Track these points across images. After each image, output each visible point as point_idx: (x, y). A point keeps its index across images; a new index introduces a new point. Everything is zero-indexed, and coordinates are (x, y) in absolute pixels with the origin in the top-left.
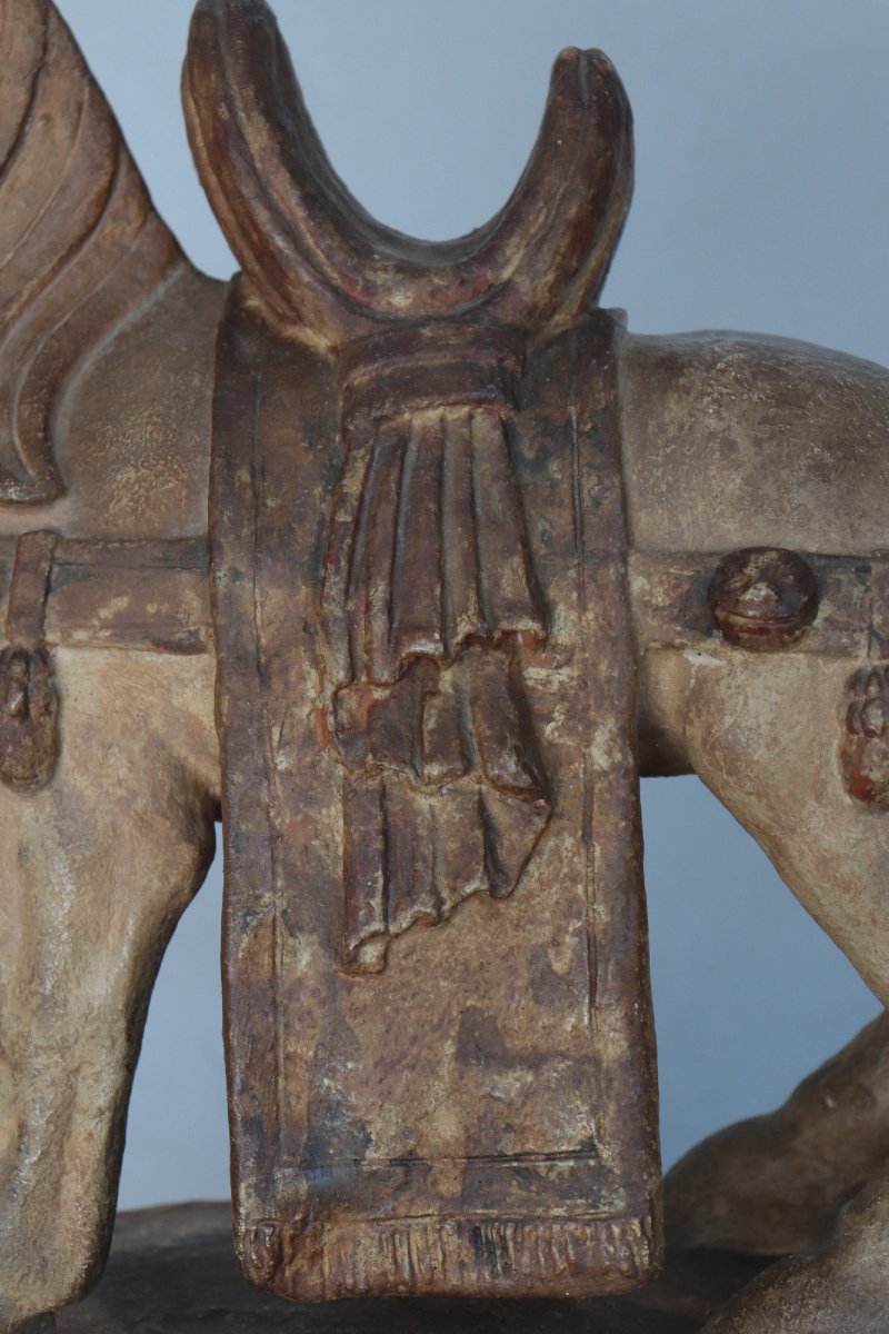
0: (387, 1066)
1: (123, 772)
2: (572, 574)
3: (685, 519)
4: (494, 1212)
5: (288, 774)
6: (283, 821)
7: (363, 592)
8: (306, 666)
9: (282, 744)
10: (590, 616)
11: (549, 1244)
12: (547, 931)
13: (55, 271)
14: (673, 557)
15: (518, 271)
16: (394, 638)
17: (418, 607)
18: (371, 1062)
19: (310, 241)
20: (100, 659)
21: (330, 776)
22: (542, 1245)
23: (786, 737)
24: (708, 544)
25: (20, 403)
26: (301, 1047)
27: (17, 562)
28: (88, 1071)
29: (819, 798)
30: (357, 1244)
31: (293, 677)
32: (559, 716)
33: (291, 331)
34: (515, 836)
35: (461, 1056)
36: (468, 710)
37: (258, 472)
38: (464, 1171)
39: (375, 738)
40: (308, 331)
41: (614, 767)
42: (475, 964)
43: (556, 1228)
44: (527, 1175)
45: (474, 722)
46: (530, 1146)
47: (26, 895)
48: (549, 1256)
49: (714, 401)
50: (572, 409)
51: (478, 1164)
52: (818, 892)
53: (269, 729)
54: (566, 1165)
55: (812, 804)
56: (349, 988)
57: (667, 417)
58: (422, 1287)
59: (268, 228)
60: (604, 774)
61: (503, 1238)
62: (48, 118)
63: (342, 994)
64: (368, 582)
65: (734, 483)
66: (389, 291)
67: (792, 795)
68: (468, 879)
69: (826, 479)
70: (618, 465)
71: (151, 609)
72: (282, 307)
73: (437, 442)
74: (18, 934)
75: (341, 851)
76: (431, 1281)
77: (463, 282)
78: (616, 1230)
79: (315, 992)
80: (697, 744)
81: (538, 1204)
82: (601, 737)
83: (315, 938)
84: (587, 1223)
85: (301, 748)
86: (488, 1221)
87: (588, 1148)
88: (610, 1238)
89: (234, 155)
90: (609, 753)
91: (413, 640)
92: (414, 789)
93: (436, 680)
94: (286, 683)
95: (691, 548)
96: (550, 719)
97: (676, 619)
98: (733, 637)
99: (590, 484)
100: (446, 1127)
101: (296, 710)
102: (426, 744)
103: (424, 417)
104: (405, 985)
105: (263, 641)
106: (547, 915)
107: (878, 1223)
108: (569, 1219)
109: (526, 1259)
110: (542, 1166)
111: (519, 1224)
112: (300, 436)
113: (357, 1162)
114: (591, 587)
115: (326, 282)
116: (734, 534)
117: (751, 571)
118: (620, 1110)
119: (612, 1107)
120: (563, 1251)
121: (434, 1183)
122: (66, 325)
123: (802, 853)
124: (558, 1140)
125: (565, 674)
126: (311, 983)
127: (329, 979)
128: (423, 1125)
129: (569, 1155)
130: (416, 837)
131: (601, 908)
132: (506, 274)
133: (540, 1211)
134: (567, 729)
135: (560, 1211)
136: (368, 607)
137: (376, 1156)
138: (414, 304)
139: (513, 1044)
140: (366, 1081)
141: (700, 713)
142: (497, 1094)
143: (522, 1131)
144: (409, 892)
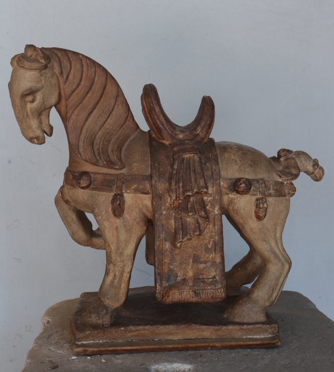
0: (181, 264)
1: (135, 214)
2: (211, 182)
3: (229, 173)
4: (198, 288)
5: (165, 215)
6: (164, 222)
7: (178, 184)
8: (168, 197)
9: (164, 210)
10: (214, 189)
11: (208, 293)
12: (208, 241)
13: (119, 130)
14: (227, 179)
15: (200, 132)
16: (184, 192)
17: (187, 187)
18: (178, 263)
19: (166, 126)
20: (131, 195)
21: (172, 215)
22: (206, 293)
23: (246, 209)
24: (233, 177)
25: (115, 152)
26: (167, 260)
27: (117, 179)
28: (127, 265)
29: (251, 219)
30: (175, 294)
31: (166, 198)
32: (209, 205)
33: (161, 141)
34: (203, 225)
35: (193, 262)
36: (195, 204)
37: (159, 164)
38: (193, 281)
39: (180, 209)
40: (165, 141)
41: (219, 214)
42: (195, 246)
43: (209, 291)
44: (204, 282)
45: (196, 206)
46: (204, 277)
47: (117, 235)
48: (208, 295)
49: (233, 154)
50: (210, 155)
51: (195, 280)
52: (250, 234)
53: (162, 207)
54: (210, 280)
55: (250, 219)
56: (175, 251)
57: (225, 156)
58: (186, 301)
59: (159, 124)
60: (217, 215)
61: (200, 293)
62: (118, 104)
63: (174, 251)
64: (179, 183)
65: (237, 167)
66: (179, 135)
67: (247, 218)
68: (196, 232)
69: (251, 167)
70: (218, 164)
71: (141, 187)
72: (160, 137)
73: (189, 160)
74: (115, 242)
75: (174, 227)
76: (188, 300)
77: (191, 134)
78: (219, 291)
79: (169, 251)
80: (231, 210)
81: (206, 287)
82: (216, 208)
83: (169, 242)
84: (214, 290)
85: (167, 210)
86: (197, 290)
87: (214, 277)
88: (218, 292)
89: (153, 112)
90: (218, 211)
91: (187, 193)
92: (187, 217)
93: (190, 199)
94: (164, 199)
95: (230, 178)
96: (208, 206)
97: (228, 189)
98: (238, 192)
99: (214, 167)
100: (191, 274)
101: (166, 204)
102: (189, 210)
103: (187, 156)
104: (184, 250)
105: (160, 192)
106: (208, 238)
107: (257, 289)
108: (211, 289)
109: (204, 296)
110: (206, 280)
111: (203, 290)
112: (165, 158)
113: (176, 280)
114: (215, 184)
115: (169, 133)
116: (237, 176)
117: (241, 182)
118: (220, 270)
119: (218, 270)
120: (210, 294)
121: (188, 284)
122: (122, 139)
123: (247, 227)
124: (209, 276)
125: (210, 198)
126: (169, 250)
127: (171, 249)
128: (187, 274)
129: (211, 278)
130: (187, 225)
131: (217, 237)
132: (198, 132)
133: (206, 288)
134: (211, 207)
135: (209, 288)
136: (179, 187)
137: (179, 279)
138: (183, 137)
139: (202, 260)
140: (177, 266)
141: (232, 205)
142: (199, 268)
143: (203, 274)
144: (186, 234)
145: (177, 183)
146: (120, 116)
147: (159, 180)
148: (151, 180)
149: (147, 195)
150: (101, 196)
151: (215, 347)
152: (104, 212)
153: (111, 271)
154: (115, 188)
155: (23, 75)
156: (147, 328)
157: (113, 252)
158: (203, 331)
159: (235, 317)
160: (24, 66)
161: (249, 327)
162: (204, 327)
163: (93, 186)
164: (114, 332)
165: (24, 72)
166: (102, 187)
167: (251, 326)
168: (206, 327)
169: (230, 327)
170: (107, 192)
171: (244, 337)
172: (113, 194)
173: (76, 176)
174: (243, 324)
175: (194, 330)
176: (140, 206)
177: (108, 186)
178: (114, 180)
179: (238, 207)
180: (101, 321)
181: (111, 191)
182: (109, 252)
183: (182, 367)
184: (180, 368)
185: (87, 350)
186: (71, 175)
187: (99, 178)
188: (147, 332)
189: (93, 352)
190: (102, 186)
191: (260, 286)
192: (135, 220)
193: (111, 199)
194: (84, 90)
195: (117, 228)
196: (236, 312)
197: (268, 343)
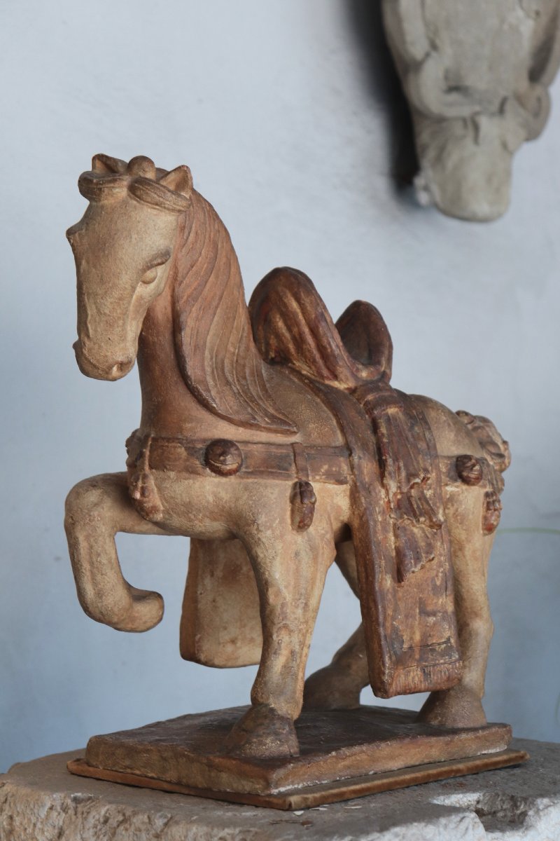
14: (446, 458)
24: (451, 454)
27: (294, 453)
29: (476, 531)
47: (297, 569)
65: (452, 436)
67: (473, 530)
74: (292, 583)
95: (447, 455)
97: (448, 476)
116: (456, 451)
135: (442, 661)
136: (399, 468)
137: (406, 646)
138: (367, 376)
139: (429, 608)
140: (402, 623)
141: (453, 505)
142: (428, 624)
143: (434, 635)
144: (418, 559)
145: (396, 460)
146: (243, 329)
147: (364, 454)
148: (350, 455)
149: (341, 486)
150: (271, 487)
151: (458, 771)
152: (277, 522)
153: (283, 645)
154: (293, 472)
155: (153, 221)
156: (364, 748)
157: (289, 605)
158: (431, 747)
159: (455, 720)
160: (164, 201)
161: (485, 733)
162: (433, 739)
163: (246, 468)
164: (322, 763)
165: (156, 215)
166: (270, 470)
167: (486, 732)
168: (435, 738)
169: (464, 736)
170: (282, 480)
171: (479, 754)
172: (290, 483)
173: (201, 449)
174: (475, 730)
175: (421, 747)
176: (329, 508)
177: (280, 468)
178: (288, 456)
179: (465, 508)
180: (286, 746)
181: (288, 477)
182: (279, 606)
183: (465, 799)
184: (461, 803)
185: (307, 799)
186: (183, 449)
187: (256, 453)
188: (364, 757)
189: (315, 799)
190: (267, 468)
191: (470, 662)
192: (322, 536)
193: (288, 493)
194: (205, 266)
195: (297, 554)
196: (453, 711)
197: (516, 757)
